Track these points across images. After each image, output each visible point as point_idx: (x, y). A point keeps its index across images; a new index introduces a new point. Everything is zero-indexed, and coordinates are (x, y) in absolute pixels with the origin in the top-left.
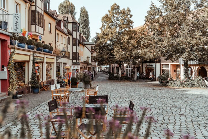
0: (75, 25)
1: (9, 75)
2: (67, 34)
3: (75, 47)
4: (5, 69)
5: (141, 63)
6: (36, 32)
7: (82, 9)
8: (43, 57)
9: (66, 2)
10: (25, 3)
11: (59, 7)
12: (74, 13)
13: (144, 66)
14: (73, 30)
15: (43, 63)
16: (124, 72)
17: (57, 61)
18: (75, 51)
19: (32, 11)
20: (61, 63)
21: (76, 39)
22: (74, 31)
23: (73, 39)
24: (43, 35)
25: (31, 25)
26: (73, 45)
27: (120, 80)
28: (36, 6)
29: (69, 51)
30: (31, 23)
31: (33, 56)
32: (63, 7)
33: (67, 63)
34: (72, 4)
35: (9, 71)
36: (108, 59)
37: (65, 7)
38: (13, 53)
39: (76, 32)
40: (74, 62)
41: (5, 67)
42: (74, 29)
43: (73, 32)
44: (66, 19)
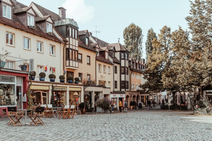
0: (123, 54)
1: (28, 99)
2: (113, 63)
3: (123, 76)
4: (25, 96)
5: (201, 90)
6: (69, 66)
7: (149, 31)
8: (66, 87)
9: (131, 27)
10: (60, 44)
11: (124, 32)
12: (141, 37)
13: (205, 94)
14: (121, 59)
15: (66, 91)
16: (186, 101)
17: (84, 90)
18: (123, 79)
19: (67, 49)
20: (93, 91)
21: (124, 67)
22: (123, 59)
23: (121, 67)
24: (78, 68)
25: (66, 60)
26: (121, 74)
27: (170, 110)
28: (69, 44)
29: (115, 80)
30: (66, 59)
31: (53, 87)
32: (128, 32)
33: (102, 92)
34: (138, 27)
35: (27, 97)
36: (154, 87)
37: (130, 32)
38: (31, 85)
39: (124, 60)
40: (122, 90)
41: (25, 94)
42: (123, 57)
43: (120, 61)
44: (112, 49)
